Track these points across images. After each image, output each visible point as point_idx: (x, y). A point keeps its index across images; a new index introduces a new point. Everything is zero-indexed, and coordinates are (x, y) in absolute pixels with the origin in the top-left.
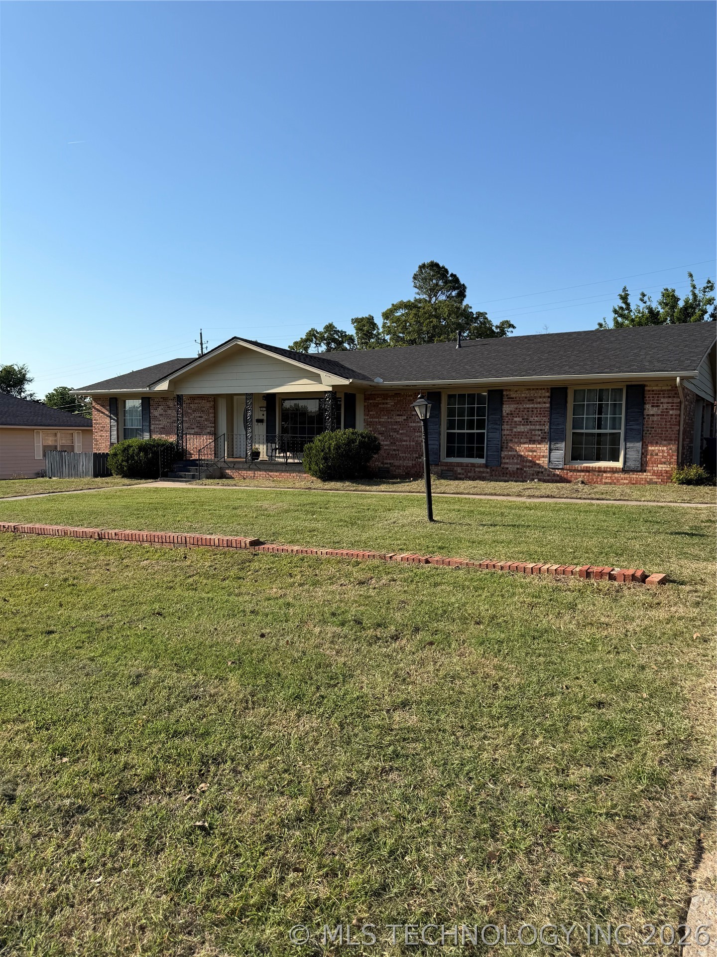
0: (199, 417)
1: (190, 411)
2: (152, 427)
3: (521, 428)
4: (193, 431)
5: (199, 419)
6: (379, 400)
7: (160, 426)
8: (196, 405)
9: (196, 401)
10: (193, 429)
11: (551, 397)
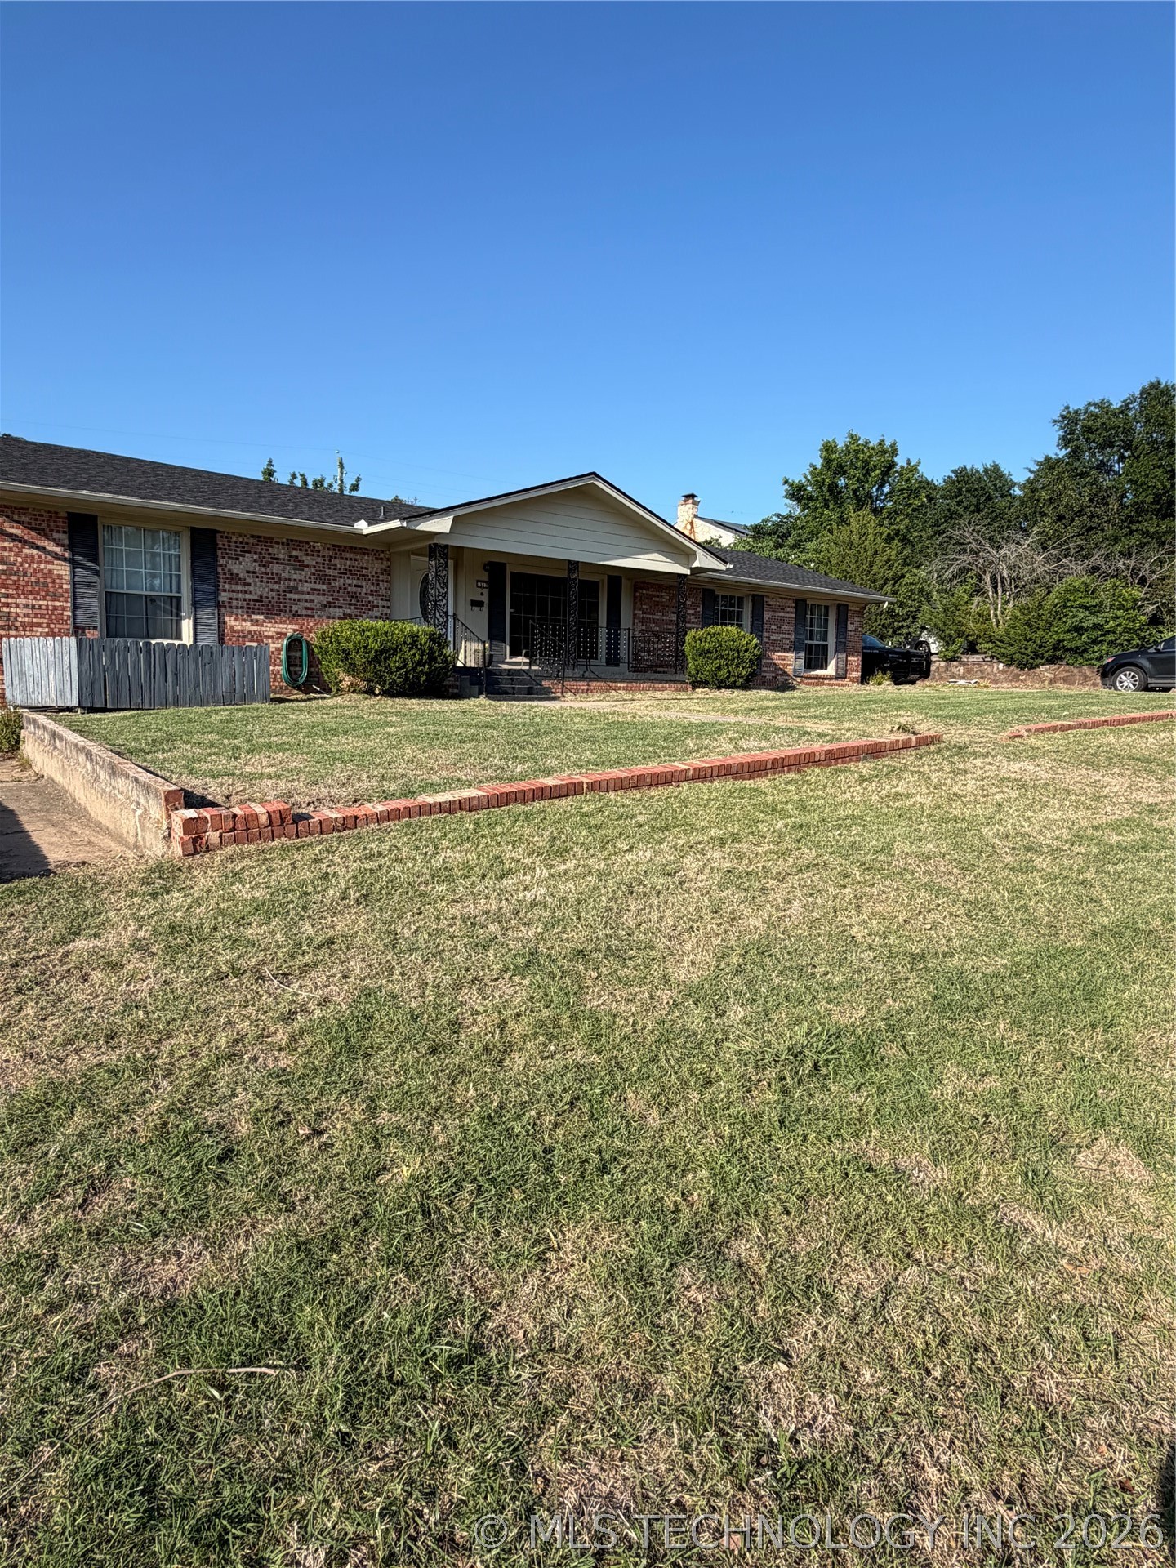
0: (356, 586)
1: (331, 572)
2: (224, 597)
3: (776, 637)
4: (339, 612)
5: (354, 589)
6: (651, 591)
7: (247, 596)
8: (348, 562)
9: (348, 555)
10: (340, 607)
11: (796, 608)
